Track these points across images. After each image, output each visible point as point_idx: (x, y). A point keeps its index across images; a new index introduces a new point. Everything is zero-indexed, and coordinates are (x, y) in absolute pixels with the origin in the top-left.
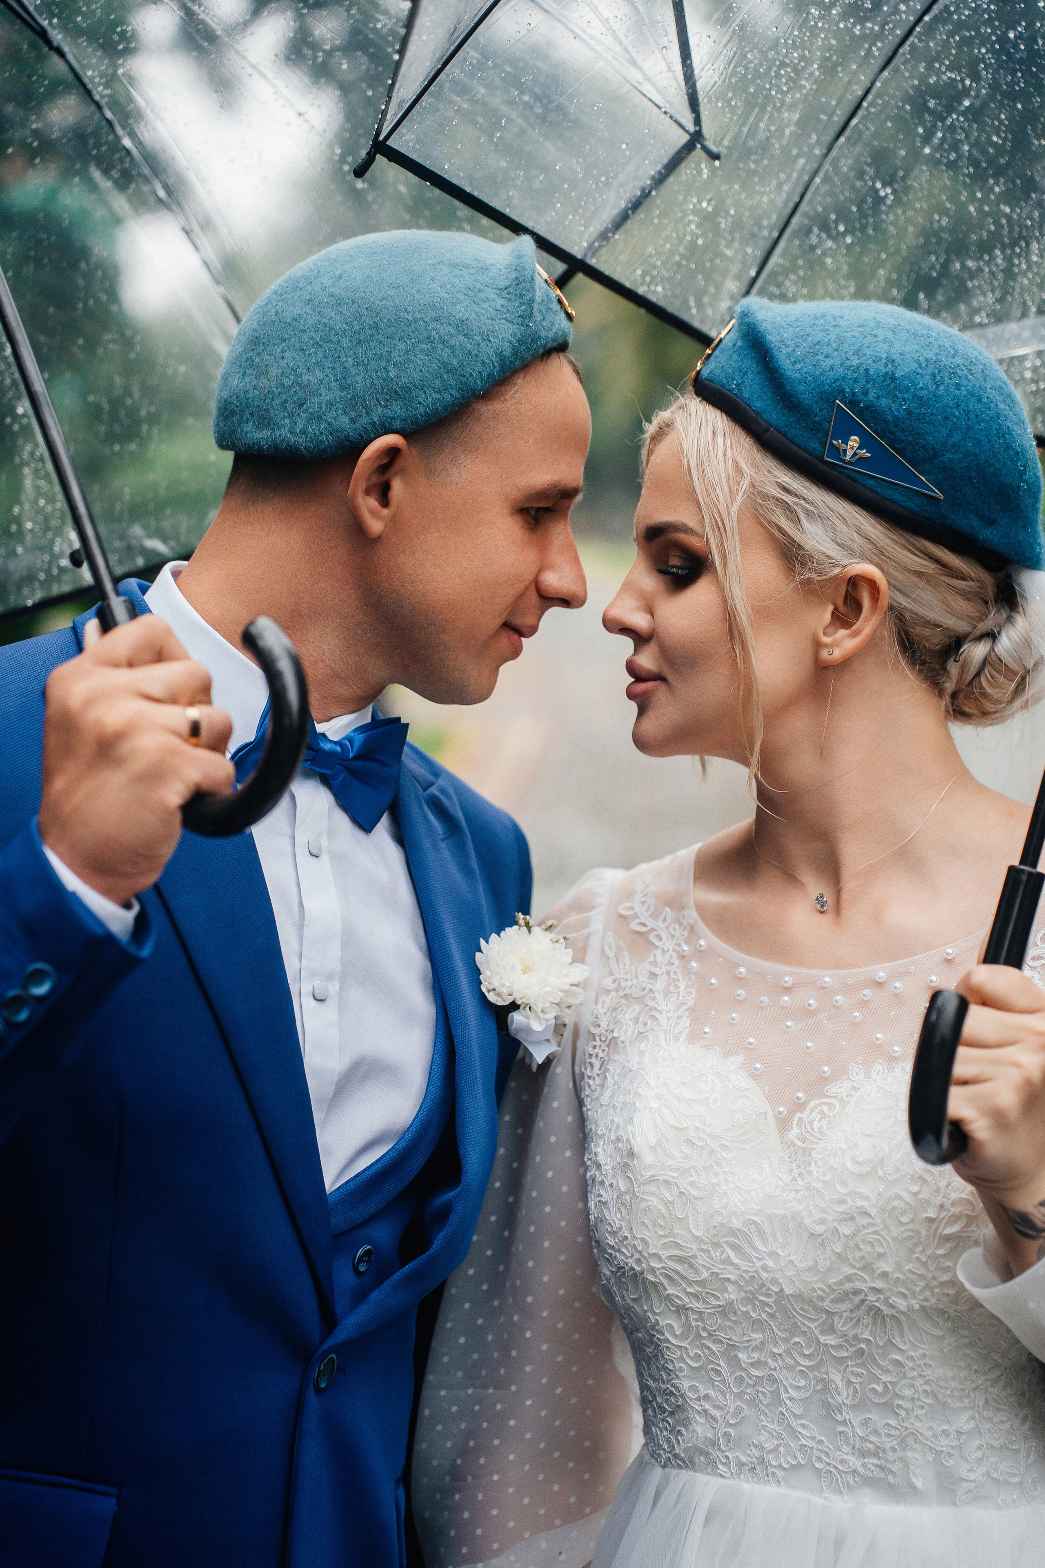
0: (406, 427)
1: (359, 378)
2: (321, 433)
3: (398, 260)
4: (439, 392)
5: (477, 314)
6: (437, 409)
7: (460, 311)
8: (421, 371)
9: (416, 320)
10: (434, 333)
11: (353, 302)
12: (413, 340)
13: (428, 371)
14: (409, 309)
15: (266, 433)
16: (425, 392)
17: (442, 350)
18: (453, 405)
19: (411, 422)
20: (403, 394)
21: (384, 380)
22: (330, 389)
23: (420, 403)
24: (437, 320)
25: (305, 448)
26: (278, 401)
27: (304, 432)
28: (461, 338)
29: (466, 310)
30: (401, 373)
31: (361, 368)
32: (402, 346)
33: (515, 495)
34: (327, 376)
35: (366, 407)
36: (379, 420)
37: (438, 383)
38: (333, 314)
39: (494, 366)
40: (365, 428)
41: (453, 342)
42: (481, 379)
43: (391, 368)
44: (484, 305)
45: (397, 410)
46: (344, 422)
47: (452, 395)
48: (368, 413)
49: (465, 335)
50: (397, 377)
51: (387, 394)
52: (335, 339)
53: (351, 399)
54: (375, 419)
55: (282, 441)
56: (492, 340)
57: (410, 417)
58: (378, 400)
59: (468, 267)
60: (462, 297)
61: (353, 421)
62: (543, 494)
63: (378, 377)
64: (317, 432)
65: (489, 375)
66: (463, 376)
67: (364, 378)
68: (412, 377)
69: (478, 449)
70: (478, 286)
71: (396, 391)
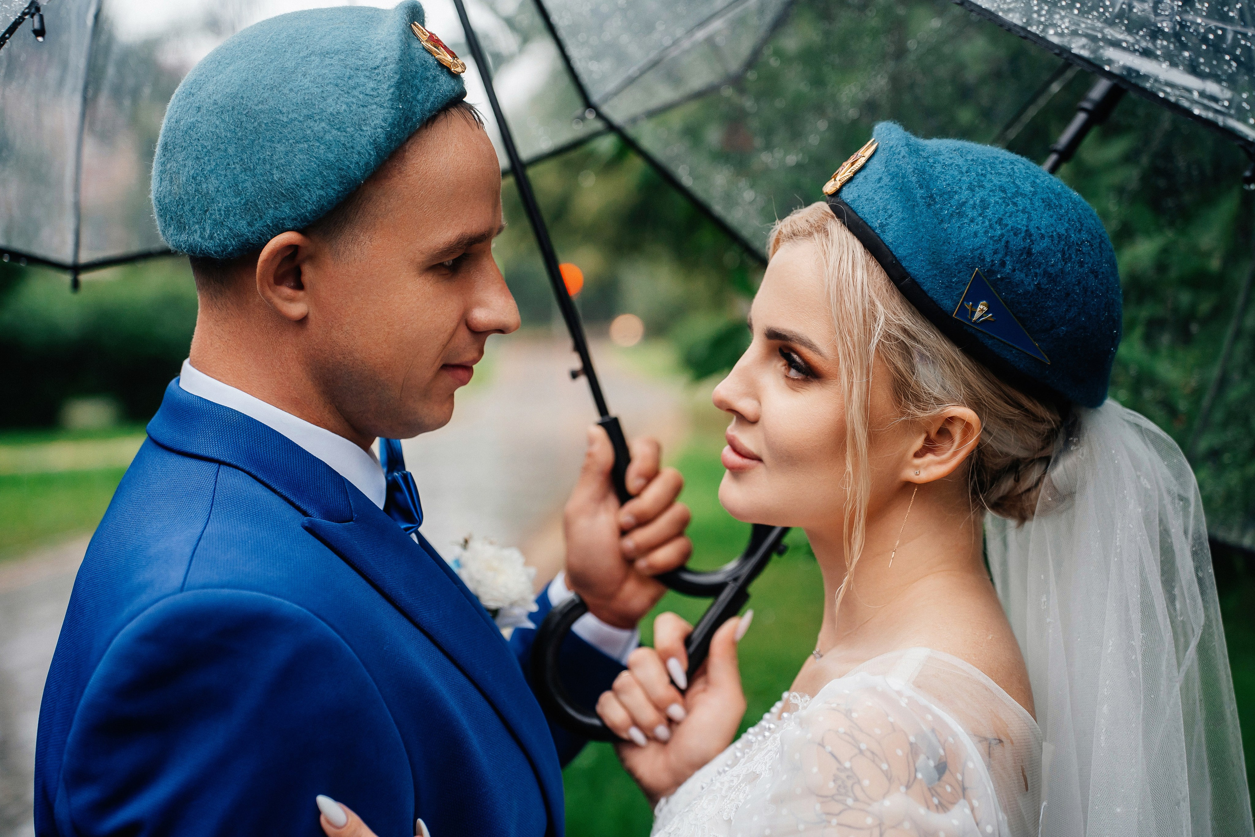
0: (298, 224)
1: (248, 184)
2: (225, 238)
3: (273, 57)
4: (322, 188)
5: (347, 104)
6: (323, 205)
7: (332, 106)
8: (302, 171)
9: (292, 120)
10: (309, 132)
11: (233, 108)
12: (291, 141)
13: (308, 170)
14: (284, 110)
15: (184, 237)
16: (309, 191)
17: (318, 147)
18: (338, 198)
19: (301, 219)
20: (290, 195)
21: (270, 183)
22: (226, 196)
23: (306, 201)
24: (309, 117)
25: (215, 252)
26: (187, 208)
27: (211, 237)
28: (334, 132)
29: (337, 103)
30: (284, 175)
31: (248, 173)
32: (280, 148)
33: (420, 258)
34: (221, 183)
35: (258, 211)
36: (272, 222)
37: (319, 180)
38: (218, 123)
39: (370, 154)
40: (261, 231)
41: (328, 137)
42: (359, 169)
43: (275, 171)
44: (356, 93)
45: (286, 210)
46: (242, 226)
47: (334, 189)
48: (261, 217)
49: (338, 129)
50: (281, 179)
51: (275, 196)
52: (222, 147)
53: (244, 204)
54: (269, 222)
55: (196, 246)
56: (364, 128)
57: (299, 215)
58: (268, 204)
59: (337, 52)
60: (330, 88)
61: (250, 224)
62: (449, 249)
63: (264, 181)
64: (222, 239)
65: (367, 164)
66: (341, 169)
67: (252, 183)
68: (295, 178)
69: (375, 225)
70: (348, 72)
71: (282, 193)
